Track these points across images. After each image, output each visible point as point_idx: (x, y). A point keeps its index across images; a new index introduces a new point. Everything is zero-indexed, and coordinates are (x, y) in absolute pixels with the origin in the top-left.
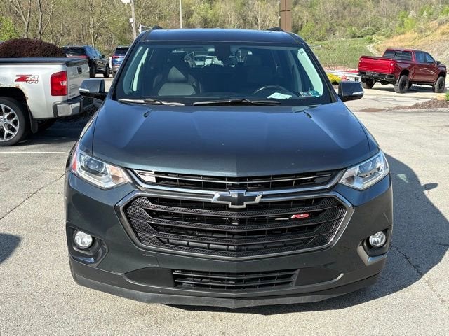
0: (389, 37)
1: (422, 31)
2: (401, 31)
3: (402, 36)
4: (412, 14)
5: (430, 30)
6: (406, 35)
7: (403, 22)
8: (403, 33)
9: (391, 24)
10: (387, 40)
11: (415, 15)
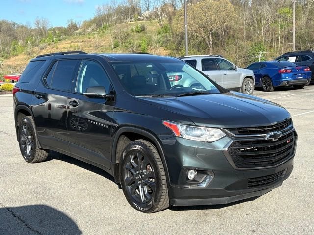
0: (6, 58)
1: (30, 54)
2: (15, 53)
3: (17, 57)
4: (20, 42)
5: (35, 53)
6: (19, 57)
7: (15, 47)
8: (17, 55)
9: (6, 49)
10: (6, 60)
11: (22, 43)
